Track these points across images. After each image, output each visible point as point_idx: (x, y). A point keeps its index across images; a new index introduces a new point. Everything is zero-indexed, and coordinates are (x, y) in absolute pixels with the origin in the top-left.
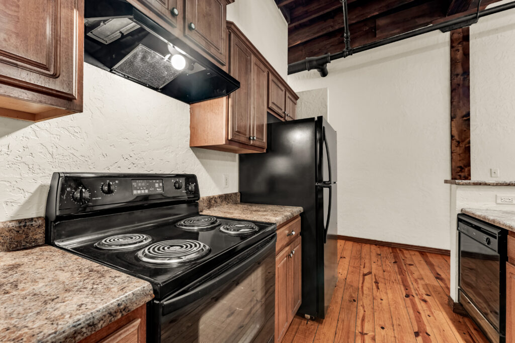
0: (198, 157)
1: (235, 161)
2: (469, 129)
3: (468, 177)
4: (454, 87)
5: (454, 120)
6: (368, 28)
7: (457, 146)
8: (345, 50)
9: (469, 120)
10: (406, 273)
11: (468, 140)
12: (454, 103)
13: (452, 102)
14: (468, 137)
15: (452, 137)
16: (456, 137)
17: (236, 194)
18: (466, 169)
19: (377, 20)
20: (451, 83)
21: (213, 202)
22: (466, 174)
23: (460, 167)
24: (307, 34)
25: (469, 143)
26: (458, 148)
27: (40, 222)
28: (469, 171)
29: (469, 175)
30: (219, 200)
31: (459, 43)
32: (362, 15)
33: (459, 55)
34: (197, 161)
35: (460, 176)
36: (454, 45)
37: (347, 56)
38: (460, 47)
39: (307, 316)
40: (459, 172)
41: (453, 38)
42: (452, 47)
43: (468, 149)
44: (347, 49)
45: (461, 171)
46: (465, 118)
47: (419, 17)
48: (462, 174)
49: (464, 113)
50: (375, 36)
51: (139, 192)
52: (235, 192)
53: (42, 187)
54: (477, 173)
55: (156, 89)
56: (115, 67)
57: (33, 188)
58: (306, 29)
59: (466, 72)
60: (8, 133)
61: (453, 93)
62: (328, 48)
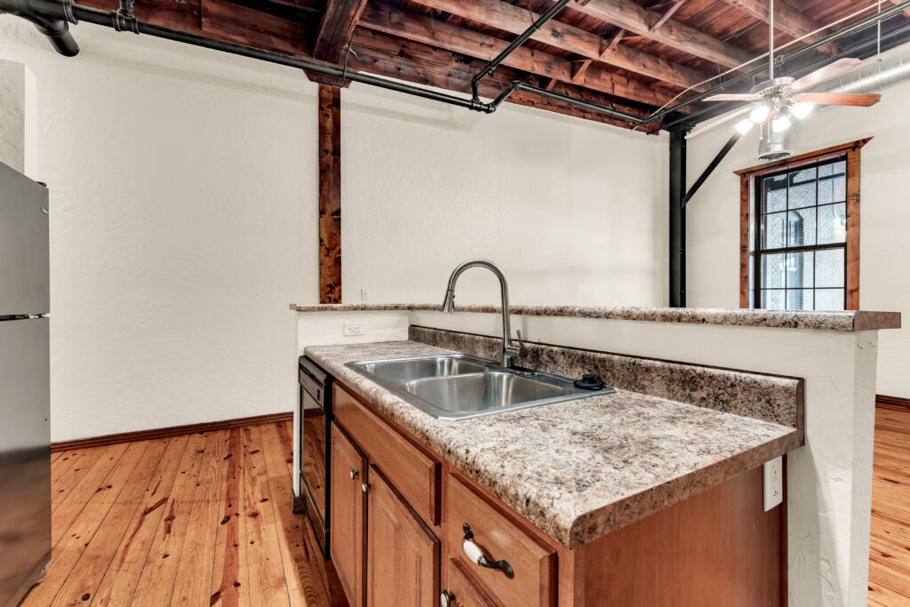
2: (340, 233)
3: (338, 300)
4: (323, 168)
5: (323, 216)
7: (326, 256)
8: (118, 12)
9: (339, 220)
10: (241, 471)
11: (338, 248)
13: (321, 190)
14: (339, 244)
15: (321, 241)
16: (326, 242)
18: (337, 289)
20: (320, 160)
22: (337, 295)
23: (330, 286)
25: (340, 252)
26: (328, 258)
28: (340, 291)
29: (340, 297)
31: (329, 107)
33: (329, 124)
35: (329, 298)
36: (322, 105)
37: (122, 29)
38: (329, 112)
40: (328, 293)
41: (321, 95)
42: (321, 108)
43: (338, 261)
44: (125, 12)
45: (331, 292)
46: (335, 217)
47: (276, 35)
48: (332, 296)
49: (335, 209)
50: (200, 26)
54: (349, 295)
59: (337, 152)
61: (322, 177)
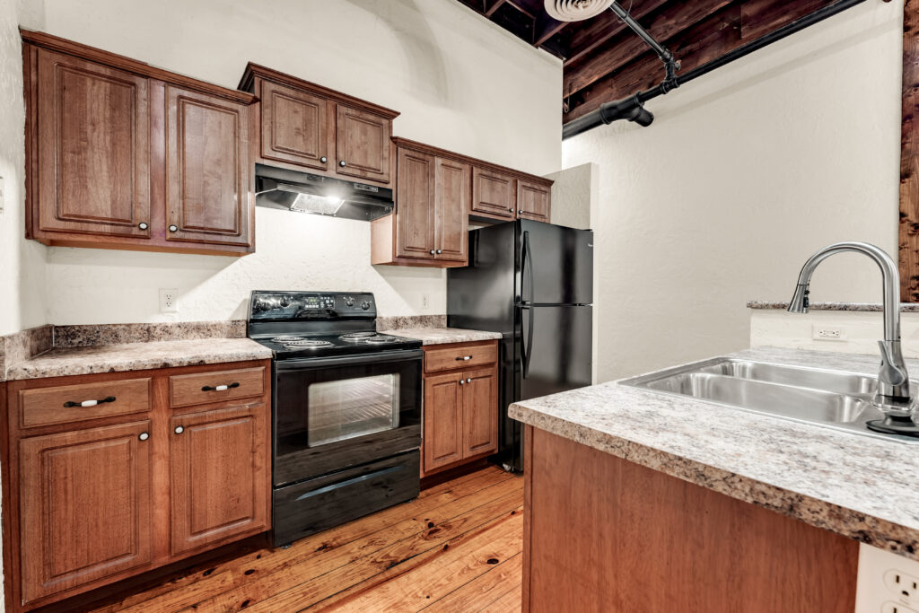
0: (382, 275)
1: (441, 277)
4: (908, 112)
5: (907, 180)
6: (726, 25)
7: (911, 236)
12: (907, 145)
15: (902, 215)
16: (912, 217)
17: (440, 316)
19: (742, 7)
20: (903, 104)
21: (401, 322)
23: (918, 278)
24: (609, 62)
26: (915, 239)
27: (244, 323)
30: (410, 322)
32: (698, 12)
34: (381, 279)
35: (916, 296)
36: (909, 23)
37: (667, 90)
39: (506, 466)
40: (914, 289)
41: (907, 10)
42: (906, 29)
44: (669, 78)
50: (739, 37)
51: (310, 306)
52: (440, 314)
53: (245, 300)
55: (332, 215)
56: (293, 206)
57: (240, 301)
58: (607, 55)
60: (226, 266)
61: (906, 125)
62: (655, 75)
